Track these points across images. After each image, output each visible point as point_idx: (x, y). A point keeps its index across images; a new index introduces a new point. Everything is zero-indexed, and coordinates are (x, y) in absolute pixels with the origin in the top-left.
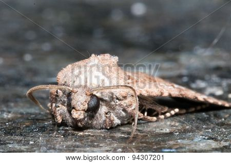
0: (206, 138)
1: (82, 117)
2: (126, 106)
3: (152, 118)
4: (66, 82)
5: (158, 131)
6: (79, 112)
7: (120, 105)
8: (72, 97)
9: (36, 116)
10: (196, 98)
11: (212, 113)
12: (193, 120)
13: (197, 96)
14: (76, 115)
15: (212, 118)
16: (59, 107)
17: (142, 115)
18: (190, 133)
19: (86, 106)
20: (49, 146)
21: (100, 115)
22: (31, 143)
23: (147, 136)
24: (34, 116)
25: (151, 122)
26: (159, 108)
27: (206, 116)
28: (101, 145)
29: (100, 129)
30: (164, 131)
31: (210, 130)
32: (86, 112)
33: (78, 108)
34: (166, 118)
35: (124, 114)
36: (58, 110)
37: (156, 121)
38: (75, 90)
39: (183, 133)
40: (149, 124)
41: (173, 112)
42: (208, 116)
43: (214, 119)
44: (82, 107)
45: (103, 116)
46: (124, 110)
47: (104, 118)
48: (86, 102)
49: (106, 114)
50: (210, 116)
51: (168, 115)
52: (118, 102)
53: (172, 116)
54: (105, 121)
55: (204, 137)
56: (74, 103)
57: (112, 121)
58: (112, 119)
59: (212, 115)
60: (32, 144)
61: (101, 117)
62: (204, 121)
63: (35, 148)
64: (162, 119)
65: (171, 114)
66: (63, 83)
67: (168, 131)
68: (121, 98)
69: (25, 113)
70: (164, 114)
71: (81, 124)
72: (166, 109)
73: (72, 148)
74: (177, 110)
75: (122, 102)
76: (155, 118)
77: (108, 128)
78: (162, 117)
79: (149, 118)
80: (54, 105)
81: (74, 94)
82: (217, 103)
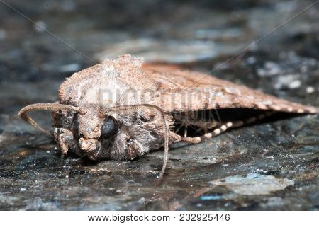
0: (265, 172)
1: (93, 147)
2: (156, 128)
3: (194, 139)
4: (70, 98)
5: (201, 160)
6: (89, 141)
7: (147, 127)
8: (79, 121)
9: (36, 139)
10: (256, 106)
11: (279, 124)
12: (252, 139)
13: (256, 103)
14: (85, 145)
15: (278, 134)
16: (63, 132)
17: (179, 136)
18: (243, 163)
19: (100, 132)
20: (46, 195)
21: (119, 142)
22: (23, 189)
23: (183, 171)
24: (33, 138)
25: (193, 144)
26: (204, 124)
27: (270, 130)
28: (118, 191)
29: (121, 161)
30: (209, 161)
31: (272, 157)
32: (99, 140)
33: (88, 136)
34: (215, 136)
35: (153, 138)
36: (62, 137)
37: (201, 142)
38: (83, 111)
39: (234, 163)
40: (191, 148)
41: (224, 128)
42: (273, 130)
43: (281, 134)
44: (92, 134)
45: (124, 144)
46: (153, 133)
47: (125, 146)
48: (98, 126)
49: (128, 141)
50: (276, 129)
51: (217, 131)
52: (144, 124)
53: (223, 133)
54: (127, 150)
55: (262, 170)
56: (82, 128)
57: (136, 150)
58: (136, 147)
59: (279, 128)
60: (23, 192)
61: (121, 146)
62: (266, 139)
63: (26, 201)
64: (208, 139)
65: (221, 130)
66: (67, 99)
67: (213, 160)
68: (148, 118)
69: (21, 132)
70: (211, 131)
71: (94, 157)
72: (215, 124)
73: (77, 198)
74: (230, 124)
75: (150, 124)
76: (198, 139)
77: (132, 159)
78: (209, 135)
79: (190, 139)
80: (56, 130)
81: (81, 116)
82: (286, 109)
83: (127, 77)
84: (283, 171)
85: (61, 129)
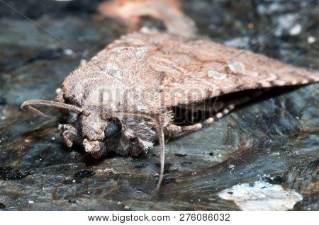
1: (97, 149)
3: (194, 127)
4: (74, 96)
6: (93, 143)
8: (82, 122)
14: (89, 146)
17: (179, 128)
19: (103, 134)
38: (87, 112)
44: (96, 136)
49: (132, 140)
54: (131, 149)
56: (85, 130)
57: (140, 148)
61: (125, 144)
66: (70, 96)
76: (199, 126)
79: (191, 128)
80: (60, 126)
81: (84, 117)
82: (290, 82)
83: (130, 76)
84: (290, 178)
85: (65, 126)
